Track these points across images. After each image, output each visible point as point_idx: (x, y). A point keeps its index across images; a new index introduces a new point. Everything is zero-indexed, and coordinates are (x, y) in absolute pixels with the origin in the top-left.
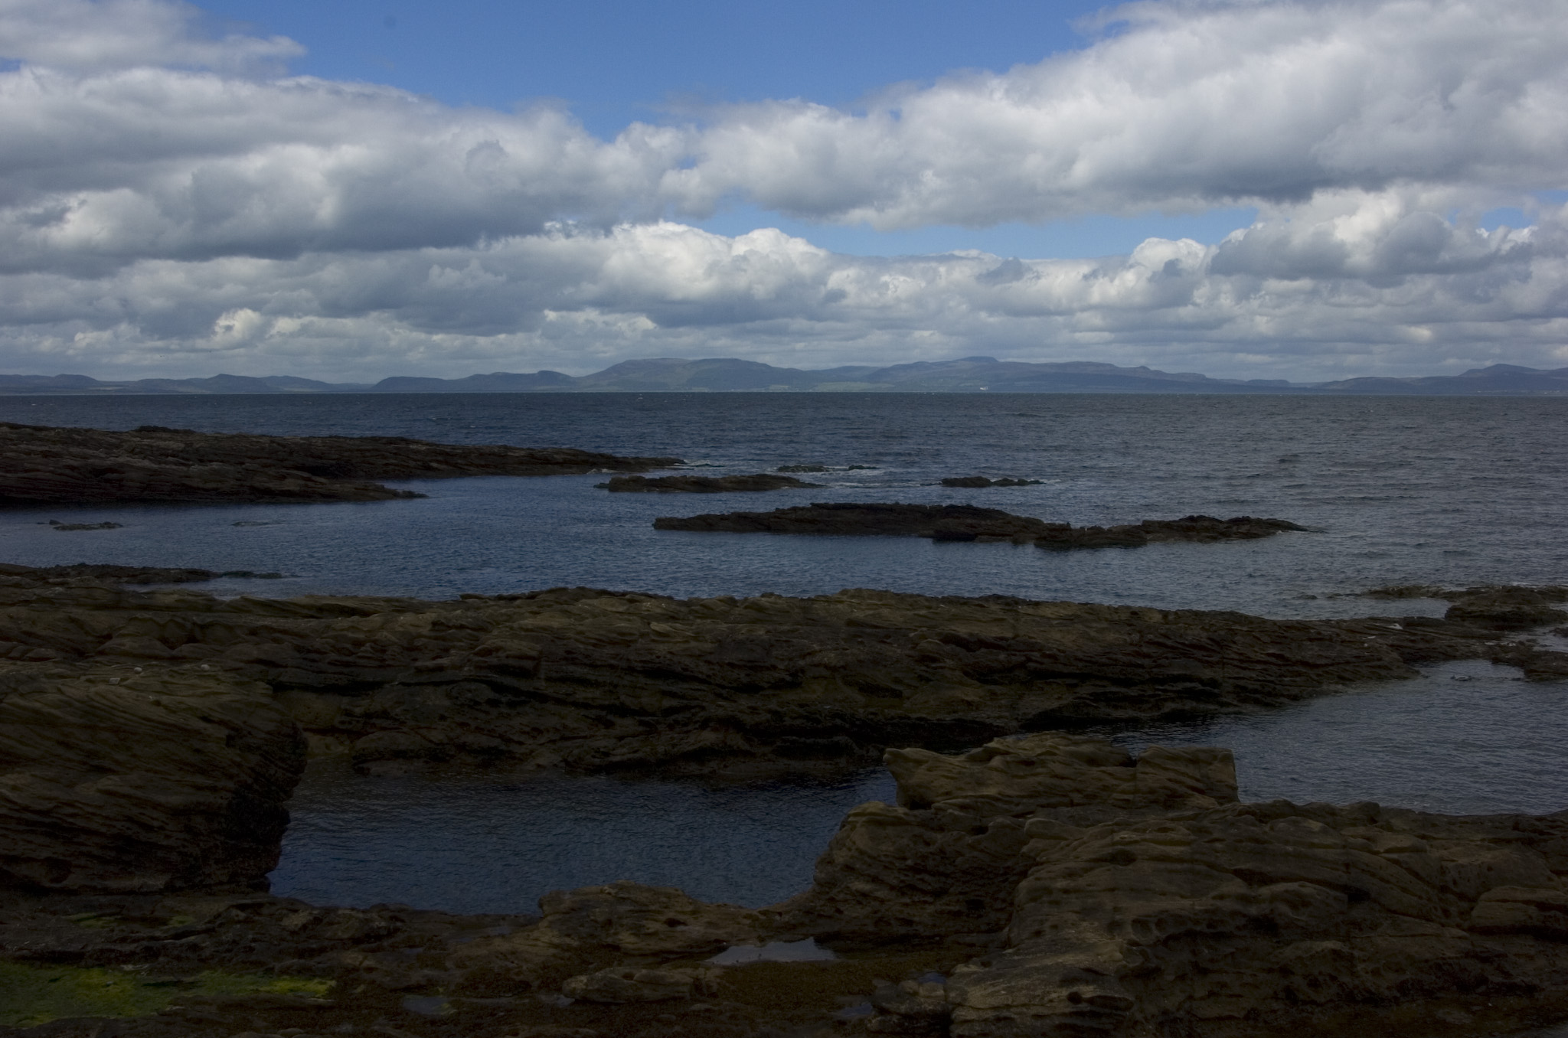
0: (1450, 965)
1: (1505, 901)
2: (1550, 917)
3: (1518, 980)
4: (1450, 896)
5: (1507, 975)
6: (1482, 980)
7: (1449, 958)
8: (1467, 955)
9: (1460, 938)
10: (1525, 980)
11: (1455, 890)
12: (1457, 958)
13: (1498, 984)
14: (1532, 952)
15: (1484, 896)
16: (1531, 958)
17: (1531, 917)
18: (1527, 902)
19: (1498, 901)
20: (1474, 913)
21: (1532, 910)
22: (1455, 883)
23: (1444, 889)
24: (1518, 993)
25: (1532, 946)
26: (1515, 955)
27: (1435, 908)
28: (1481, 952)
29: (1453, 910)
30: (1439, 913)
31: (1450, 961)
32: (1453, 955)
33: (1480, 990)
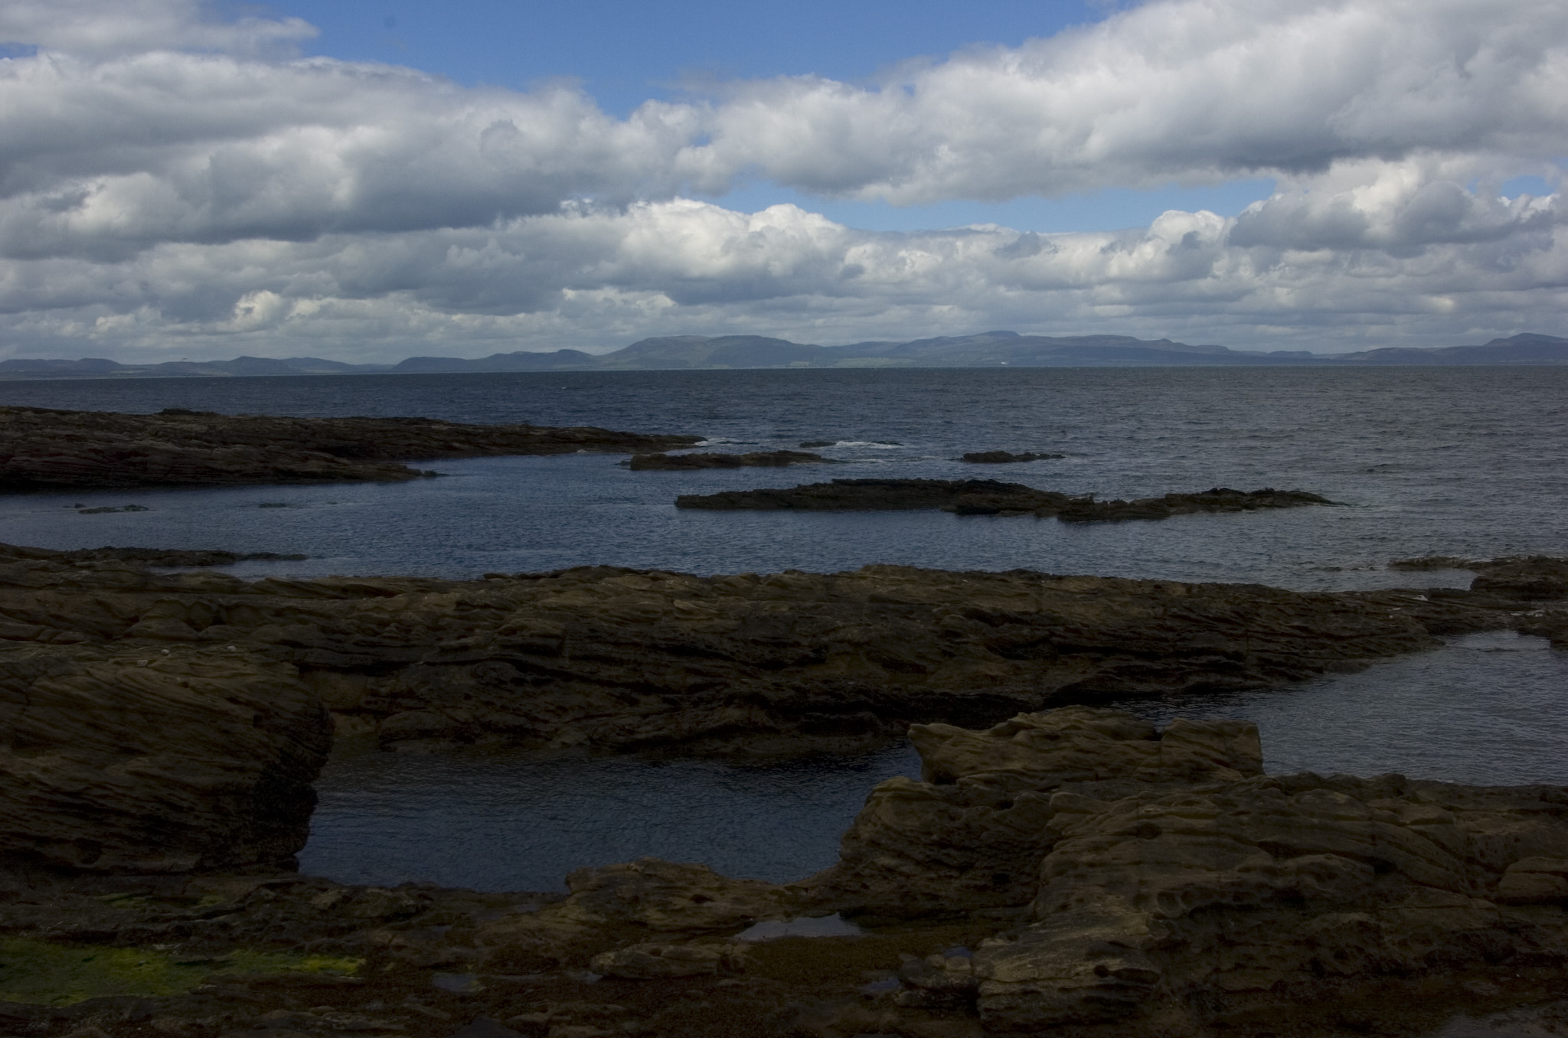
0: (1478, 936)
1: (1532, 872)
3: (1545, 951)
4: (1478, 868)
5: (1535, 945)
6: (1510, 951)
7: (1477, 929)
8: (1495, 925)
9: (1488, 909)
10: (1553, 950)
11: (1483, 861)
12: (1484, 929)
13: (1526, 955)
14: (1560, 923)
15: (1512, 867)
16: (1559, 928)
17: (1559, 888)
18: (1555, 873)
19: (1526, 872)
20: (1501, 884)
21: (1560, 881)
22: (1482, 854)
23: (1471, 860)
24: (1547, 963)
25: (1560, 917)
26: (1543, 926)
27: (1463, 880)
28: (1510, 923)
29: (1480, 881)
30: (1467, 884)
31: (1478, 932)
32: (1481, 926)
33: (1508, 961)
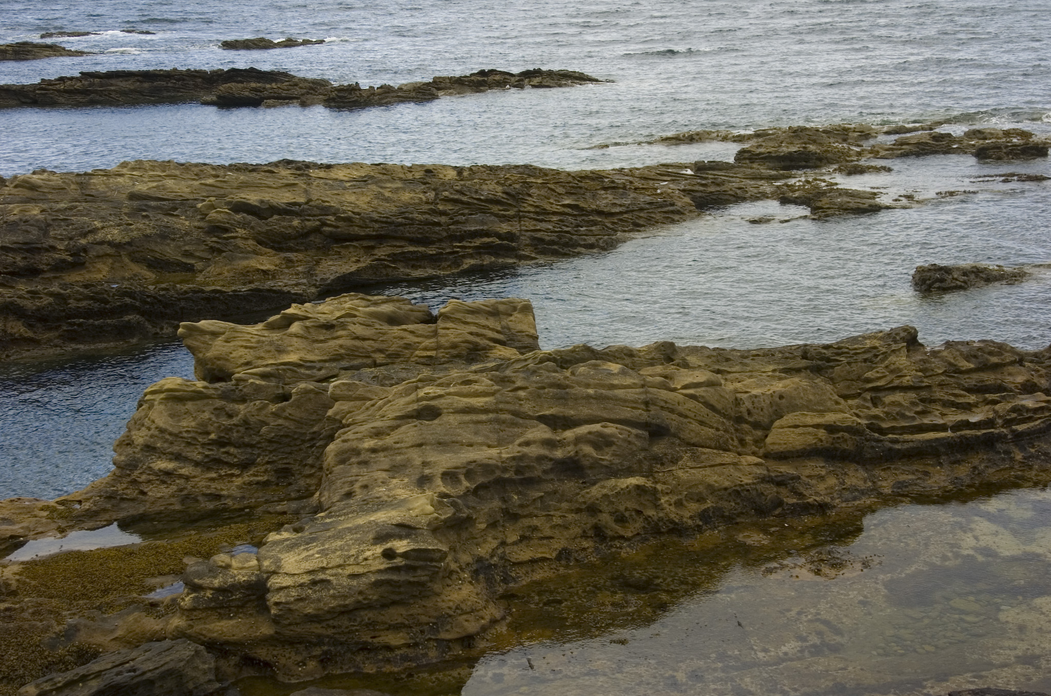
0: (748, 490)
1: (796, 426)
2: (838, 438)
3: (810, 500)
4: (745, 426)
5: (801, 495)
6: (780, 503)
7: (747, 484)
8: (764, 480)
9: (756, 464)
10: (817, 499)
11: (750, 419)
12: (754, 484)
13: (793, 505)
14: (823, 473)
15: (777, 423)
16: (822, 478)
17: (821, 441)
18: (817, 426)
19: (790, 427)
20: (769, 440)
21: (822, 433)
22: (749, 413)
23: (739, 420)
24: (812, 512)
25: (823, 467)
26: (808, 477)
27: (733, 440)
28: (776, 476)
29: (748, 439)
30: (736, 443)
31: (748, 487)
32: (750, 481)
33: (777, 512)
